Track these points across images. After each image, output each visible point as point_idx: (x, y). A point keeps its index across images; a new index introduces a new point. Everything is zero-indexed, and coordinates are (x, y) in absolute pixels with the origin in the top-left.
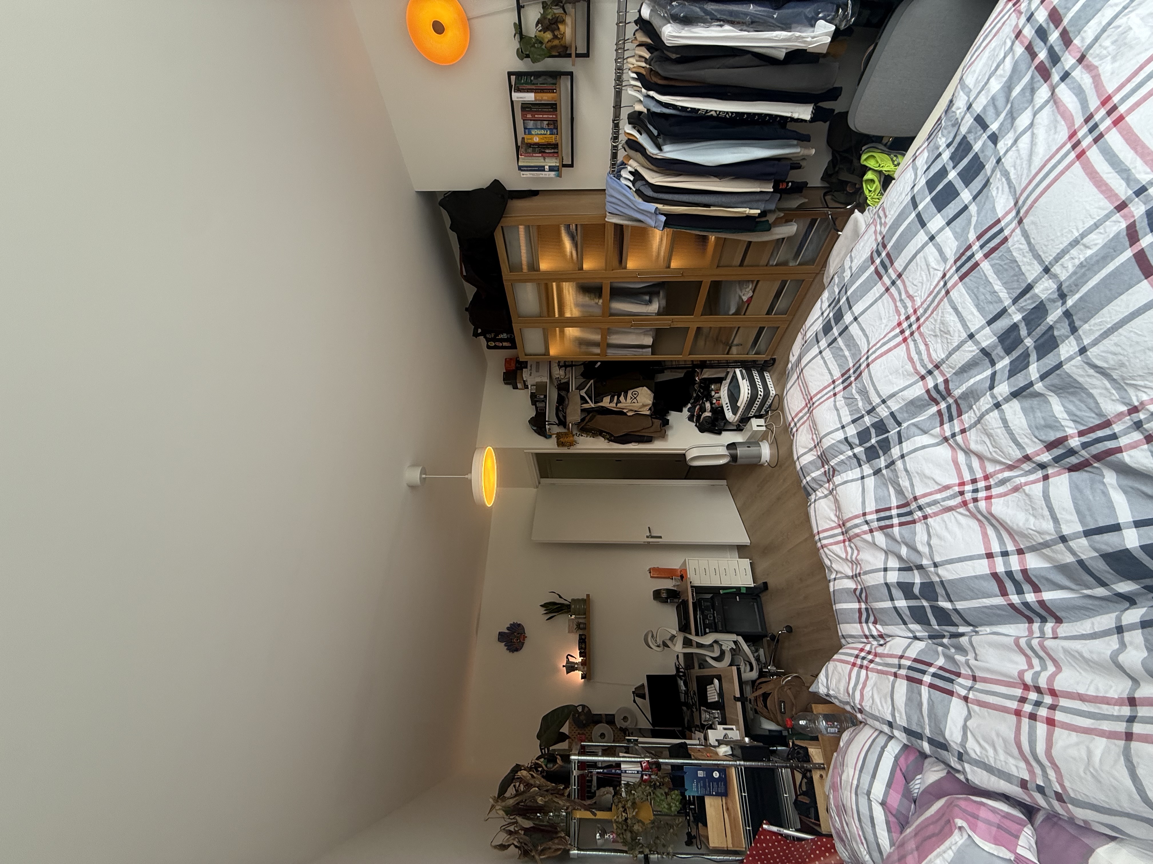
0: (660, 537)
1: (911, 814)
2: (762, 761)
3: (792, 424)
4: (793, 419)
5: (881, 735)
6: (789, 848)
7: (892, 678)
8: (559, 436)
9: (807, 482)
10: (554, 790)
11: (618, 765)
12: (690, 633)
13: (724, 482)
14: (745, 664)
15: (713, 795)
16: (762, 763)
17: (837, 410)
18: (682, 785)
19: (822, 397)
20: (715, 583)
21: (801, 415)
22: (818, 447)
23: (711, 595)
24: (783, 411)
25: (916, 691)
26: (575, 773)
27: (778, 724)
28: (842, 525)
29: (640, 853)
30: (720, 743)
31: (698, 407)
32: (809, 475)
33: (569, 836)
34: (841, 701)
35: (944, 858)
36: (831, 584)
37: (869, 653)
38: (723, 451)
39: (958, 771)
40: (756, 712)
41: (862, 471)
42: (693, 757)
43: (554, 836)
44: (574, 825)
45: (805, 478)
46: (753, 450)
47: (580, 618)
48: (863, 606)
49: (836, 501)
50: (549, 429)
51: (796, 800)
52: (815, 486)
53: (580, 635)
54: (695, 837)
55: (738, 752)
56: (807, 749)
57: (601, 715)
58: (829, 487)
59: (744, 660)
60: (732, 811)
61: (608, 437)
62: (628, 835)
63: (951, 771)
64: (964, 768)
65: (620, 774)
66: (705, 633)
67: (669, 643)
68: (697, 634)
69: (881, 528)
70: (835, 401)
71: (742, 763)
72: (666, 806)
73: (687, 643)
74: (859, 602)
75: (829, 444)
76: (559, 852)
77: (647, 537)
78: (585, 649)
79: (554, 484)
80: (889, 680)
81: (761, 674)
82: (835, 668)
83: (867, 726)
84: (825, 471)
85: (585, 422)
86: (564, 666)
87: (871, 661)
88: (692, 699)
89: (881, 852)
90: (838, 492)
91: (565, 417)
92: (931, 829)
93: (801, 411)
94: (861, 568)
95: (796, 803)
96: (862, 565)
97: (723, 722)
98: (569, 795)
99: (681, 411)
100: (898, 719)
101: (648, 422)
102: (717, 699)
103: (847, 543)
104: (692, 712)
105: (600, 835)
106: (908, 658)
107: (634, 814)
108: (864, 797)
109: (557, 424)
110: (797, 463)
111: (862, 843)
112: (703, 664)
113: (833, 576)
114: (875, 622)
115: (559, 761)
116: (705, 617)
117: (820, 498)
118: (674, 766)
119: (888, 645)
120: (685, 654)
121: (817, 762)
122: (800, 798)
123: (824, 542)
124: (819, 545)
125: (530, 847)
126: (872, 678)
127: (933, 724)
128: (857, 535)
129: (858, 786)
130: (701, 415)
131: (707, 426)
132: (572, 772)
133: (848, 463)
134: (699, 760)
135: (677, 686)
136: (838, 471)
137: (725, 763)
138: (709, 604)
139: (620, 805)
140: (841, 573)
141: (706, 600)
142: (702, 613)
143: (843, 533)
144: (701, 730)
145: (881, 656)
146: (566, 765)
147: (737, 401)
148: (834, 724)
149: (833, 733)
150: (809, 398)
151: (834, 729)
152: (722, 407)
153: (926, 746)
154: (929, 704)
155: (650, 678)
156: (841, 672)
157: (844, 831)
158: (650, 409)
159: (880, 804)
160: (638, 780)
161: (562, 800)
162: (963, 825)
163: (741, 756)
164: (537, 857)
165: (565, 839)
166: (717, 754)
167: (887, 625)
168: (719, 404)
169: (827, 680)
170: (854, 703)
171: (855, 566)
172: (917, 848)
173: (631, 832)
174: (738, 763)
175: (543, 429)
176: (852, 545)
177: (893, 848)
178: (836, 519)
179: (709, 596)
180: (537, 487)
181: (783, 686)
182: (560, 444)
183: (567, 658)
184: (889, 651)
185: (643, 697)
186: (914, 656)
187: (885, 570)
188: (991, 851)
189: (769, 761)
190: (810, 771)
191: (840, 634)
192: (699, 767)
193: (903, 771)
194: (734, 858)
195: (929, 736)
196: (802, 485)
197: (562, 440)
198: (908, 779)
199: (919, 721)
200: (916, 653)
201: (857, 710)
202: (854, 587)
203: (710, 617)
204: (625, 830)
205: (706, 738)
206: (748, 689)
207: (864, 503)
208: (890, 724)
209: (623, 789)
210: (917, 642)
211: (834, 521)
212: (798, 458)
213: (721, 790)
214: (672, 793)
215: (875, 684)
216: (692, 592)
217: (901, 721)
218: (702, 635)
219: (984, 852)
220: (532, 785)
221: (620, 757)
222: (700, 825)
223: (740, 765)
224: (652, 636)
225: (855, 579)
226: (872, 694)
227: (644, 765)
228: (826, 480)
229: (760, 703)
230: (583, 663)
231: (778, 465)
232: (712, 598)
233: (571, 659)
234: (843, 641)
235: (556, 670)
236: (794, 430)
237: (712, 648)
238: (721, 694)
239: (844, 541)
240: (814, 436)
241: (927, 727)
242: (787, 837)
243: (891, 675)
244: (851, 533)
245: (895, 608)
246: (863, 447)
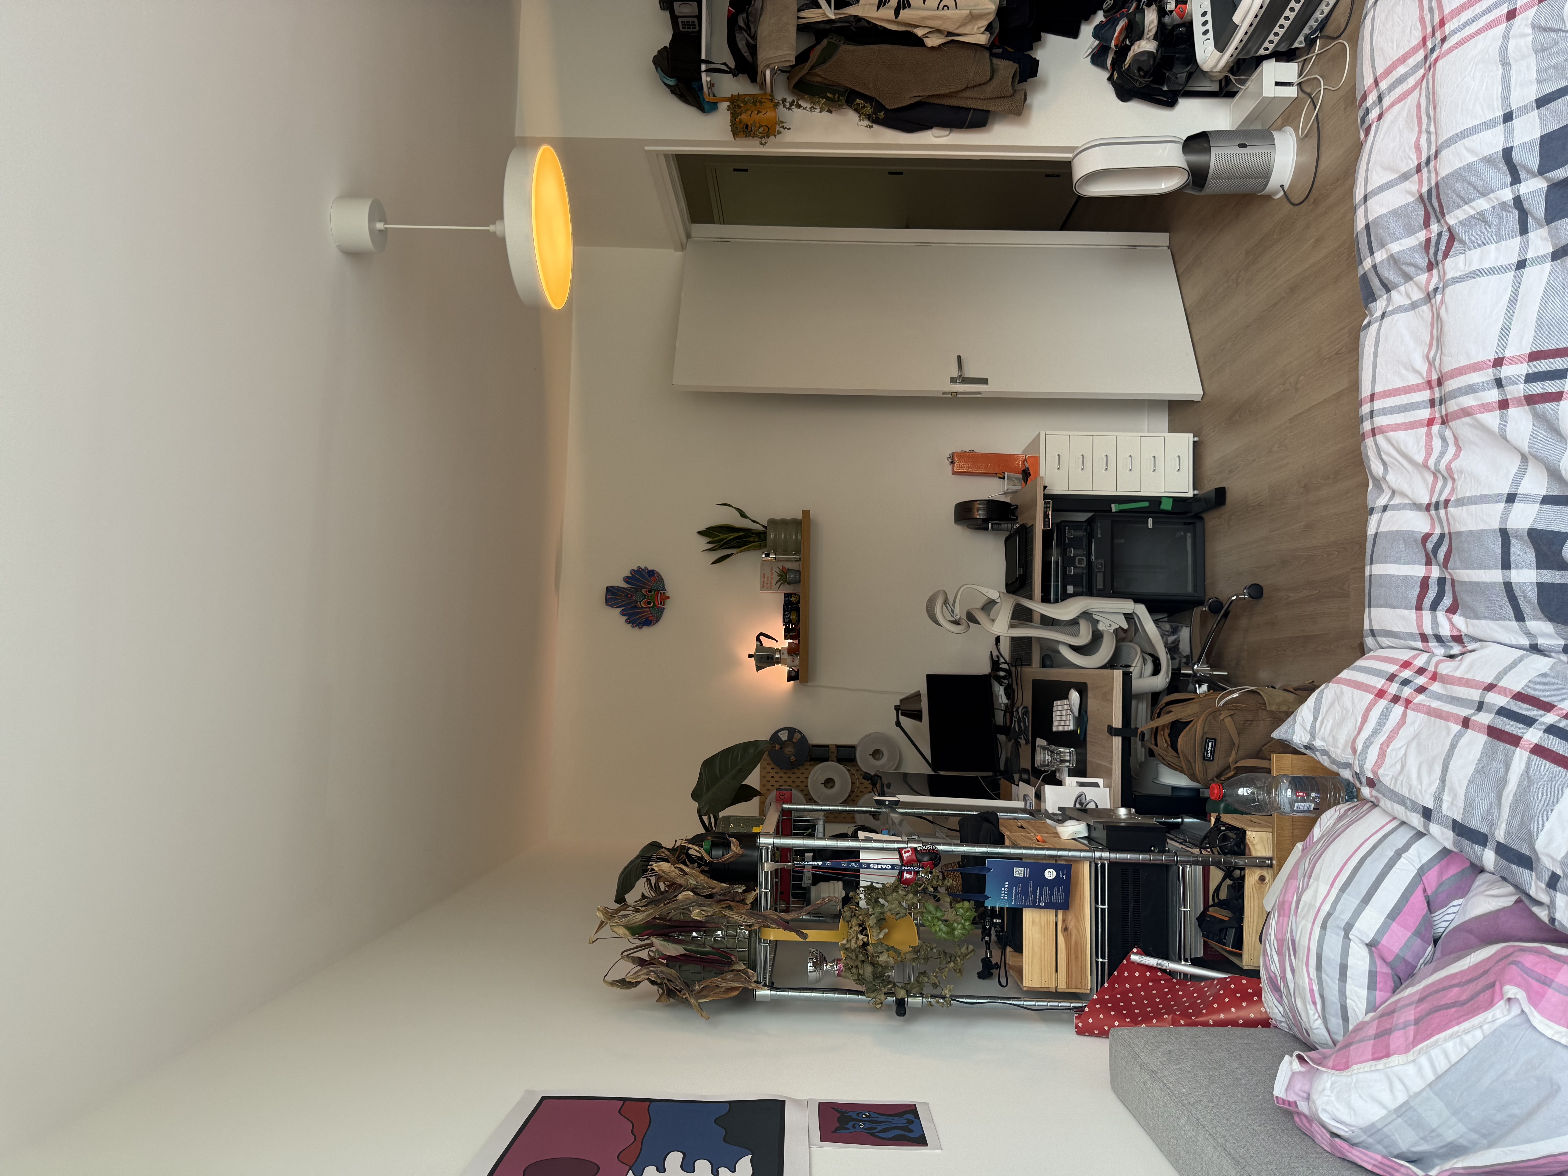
0: (984, 381)
1: (1421, 961)
2: (1148, 851)
3: (1372, 98)
4: (1376, 83)
5: (1402, 829)
6: (1173, 991)
7: (1456, 728)
8: (736, 104)
9: (1374, 267)
10: (724, 894)
11: (854, 854)
12: (1030, 597)
13: (1161, 239)
14: (1144, 660)
15: (1039, 907)
16: (1147, 856)
17: (1505, 63)
18: (982, 889)
19: (1474, 19)
20: (1103, 487)
21: (1402, 70)
22: (1425, 171)
23: (1090, 514)
24: (1355, 41)
25: (1501, 757)
26: (768, 867)
27: (1192, 777)
28: (1434, 384)
29: (889, 994)
30: (1064, 815)
31: (1122, 23)
32: (1383, 245)
33: (754, 969)
34: (1333, 761)
35: (1462, 1040)
36: (1373, 520)
37: (1421, 671)
38: (1174, 156)
39: (1539, 903)
40: (1151, 754)
41: (1524, 248)
42: (1007, 842)
43: (726, 969)
44: (762, 953)
45: (1372, 253)
46: (1252, 155)
47: (787, 560)
48: (1436, 572)
49: (1437, 320)
50: (711, 85)
51: (1203, 915)
52: (1390, 275)
53: (786, 595)
54: (997, 966)
55: (1101, 835)
56: (1244, 832)
57: (827, 746)
58: (1428, 282)
59: (1143, 651)
60: (1074, 932)
61: (869, 110)
62: (868, 970)
63: (1524, 900)
64: (1553, 902)
65: (858, 870)
66: (1065, 596)
67: (980, 616)
68: (1045, 599)
69: (1531, 400)
70: (1506, 37)
71: (1106, 854)
72: (945, 929)
73: (1021, 615)
74: (1428, 563)
75: (1458, 165)
76: (735, 993)
77: (953, 380)
78: (798, 622)
79: (723, 240)
80: (1449, 730)
81: (1177, 682)
82: (1338, 697)
83: (1376, 810)
84: (1428, 241)
85: (808, 66)
86: (750, 656)
87: (1421, 690)
88: (1019, 722)
89: (1345, 1018)
90: (1447, 298)
91: (753, 49)
92: (1453, 994)
93: (1403, 59)
94: (1453, 489)
95: (1202, 919)
96: (1459, 484)
97: (1079, 771)
98: (755, 903)
99: (1074, 33)
100: (1445, 806)
101: (979, 69)
102: (1071, 728)
103: (1436, 428)
104: (1018, 744)
105: (814, 966)
106: (1504, 691)
107: (881, 936)
108: (1338, 935)
109: (730, 71)
110: (1360, 212)
111: (1314, 1003)
112: (1050, 657)
113: (1382, 501)
114: (1452, 610)
115: (735, 847)
116: (1068, 562)
117: (1398, 310)
118: (967, 859)
119: (1469, 658)
120: (1014, 640)
121: (1259, 854)
122: (1212, 911)
123: (1380, 421)
124: (1367, 426)
125: (679, 985)
126: (1413, 723)
127: (1516, 821)
128: (1466, 412)
129: (1329, 915)
130: (1128, 48)
131: (1142, 82)
132: (762, 864)
133: (1494, 221)
134: (1020, 848)
135: (989, 695)
136: (1463, 243)
137: (1071, 854)
138: (1080, 533)
139: (854, 922)
140: (1403, 495)
141: (1076, 525)
142: (1064, 553)
143: (1432, 403)
144: (1032, 779)
145: (1447, 680)
146: (748, 852)
147: (1235, 8)
148: (1309, 795)
149: (1303, 811)
150: (1437, 19)
151: (1307, 805)
152: (1189, 25)
153: (1489, 857)
154: (1520, 784)
155: (933, 680)
156: (1350, 708)
157: (1284, 978)
158: (989, 28)
159: (1366, 944)
160: (892, 880)
161: (740, 914)
162: (1518, 997)
163: (1105, 843)
164: (692, 1001)
165: (746, 973)
166: (1057, 835)
167: (1478, 618)
168: (1182, 15)
169: (1315, 719)
170: (1361, 768)
171: (1440, 484)
172: (1417, 1022)
173: (874, 964)
174: (1098, 854)
175: (695, 85)
176: (1448, 434)
177: (1371, 1014)
178: (1423, 368)
179: (1083, 517)
180: (683, 248)
181: (1219, 710)
182: (740, 129)
183: (758, 639)
184: (1467, 672)
185: (916, 715)
186: (1518, 688)
187: (1511, 498)
188: (1556, 1038)
189: (1162, 851)
190: (1242, 869)
191: (1366, 627)
192: (1018, 860)
193: (1429, 892)
194: (1068, 1004)
195: (1502, 841)
196: (1361, 272)
197: (744, 117)
198: (1431, 906)
199: (1489, 811)
200: (1525, 682)
201: (1364, 780)
202: (1426, 529)
203: (1080, 561)
204: (863, 962)
205: (1039, 796)
206: (1141, 709)
207: (1505, 332)
208: (1427, 814)
209: (862, 896)
210: (1536, 657)
211: (1421, 374)
212: (1366, 199)
213: (1058, 897)
214: (958, 905)
215: (1417, 736)
216: (1046, 508)
217: (1452, 808)
218: (1056, 601)
219: (1543, 1039)
220: (681, 886)
221: (859, 841)
222: (1009, 949)
223: (1101, 858)
224: (946, 602)
225: (1433, 512)
226: (1405, 754)
227: (905, 855)
228: (1424, 262)
229: (1163, 740)
230: (792, 651)
231: (1311, 198)
232: (1090, 521)
233: (766, 643)
234: (1369, 641)
235: (731, 662)
236: (1374, 114)
237: (1075, 627)
238: (1082, 718)
239: (1430, 422)
240: (1424, 137)
241: (1504, 825)
242: (1172, 973)
243: (1456, 723)
244: (1453, 406)
245: (1508, 586)
246: (1547, 179)
